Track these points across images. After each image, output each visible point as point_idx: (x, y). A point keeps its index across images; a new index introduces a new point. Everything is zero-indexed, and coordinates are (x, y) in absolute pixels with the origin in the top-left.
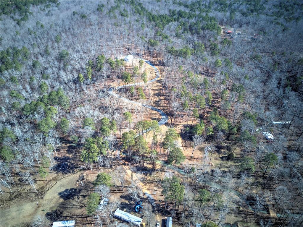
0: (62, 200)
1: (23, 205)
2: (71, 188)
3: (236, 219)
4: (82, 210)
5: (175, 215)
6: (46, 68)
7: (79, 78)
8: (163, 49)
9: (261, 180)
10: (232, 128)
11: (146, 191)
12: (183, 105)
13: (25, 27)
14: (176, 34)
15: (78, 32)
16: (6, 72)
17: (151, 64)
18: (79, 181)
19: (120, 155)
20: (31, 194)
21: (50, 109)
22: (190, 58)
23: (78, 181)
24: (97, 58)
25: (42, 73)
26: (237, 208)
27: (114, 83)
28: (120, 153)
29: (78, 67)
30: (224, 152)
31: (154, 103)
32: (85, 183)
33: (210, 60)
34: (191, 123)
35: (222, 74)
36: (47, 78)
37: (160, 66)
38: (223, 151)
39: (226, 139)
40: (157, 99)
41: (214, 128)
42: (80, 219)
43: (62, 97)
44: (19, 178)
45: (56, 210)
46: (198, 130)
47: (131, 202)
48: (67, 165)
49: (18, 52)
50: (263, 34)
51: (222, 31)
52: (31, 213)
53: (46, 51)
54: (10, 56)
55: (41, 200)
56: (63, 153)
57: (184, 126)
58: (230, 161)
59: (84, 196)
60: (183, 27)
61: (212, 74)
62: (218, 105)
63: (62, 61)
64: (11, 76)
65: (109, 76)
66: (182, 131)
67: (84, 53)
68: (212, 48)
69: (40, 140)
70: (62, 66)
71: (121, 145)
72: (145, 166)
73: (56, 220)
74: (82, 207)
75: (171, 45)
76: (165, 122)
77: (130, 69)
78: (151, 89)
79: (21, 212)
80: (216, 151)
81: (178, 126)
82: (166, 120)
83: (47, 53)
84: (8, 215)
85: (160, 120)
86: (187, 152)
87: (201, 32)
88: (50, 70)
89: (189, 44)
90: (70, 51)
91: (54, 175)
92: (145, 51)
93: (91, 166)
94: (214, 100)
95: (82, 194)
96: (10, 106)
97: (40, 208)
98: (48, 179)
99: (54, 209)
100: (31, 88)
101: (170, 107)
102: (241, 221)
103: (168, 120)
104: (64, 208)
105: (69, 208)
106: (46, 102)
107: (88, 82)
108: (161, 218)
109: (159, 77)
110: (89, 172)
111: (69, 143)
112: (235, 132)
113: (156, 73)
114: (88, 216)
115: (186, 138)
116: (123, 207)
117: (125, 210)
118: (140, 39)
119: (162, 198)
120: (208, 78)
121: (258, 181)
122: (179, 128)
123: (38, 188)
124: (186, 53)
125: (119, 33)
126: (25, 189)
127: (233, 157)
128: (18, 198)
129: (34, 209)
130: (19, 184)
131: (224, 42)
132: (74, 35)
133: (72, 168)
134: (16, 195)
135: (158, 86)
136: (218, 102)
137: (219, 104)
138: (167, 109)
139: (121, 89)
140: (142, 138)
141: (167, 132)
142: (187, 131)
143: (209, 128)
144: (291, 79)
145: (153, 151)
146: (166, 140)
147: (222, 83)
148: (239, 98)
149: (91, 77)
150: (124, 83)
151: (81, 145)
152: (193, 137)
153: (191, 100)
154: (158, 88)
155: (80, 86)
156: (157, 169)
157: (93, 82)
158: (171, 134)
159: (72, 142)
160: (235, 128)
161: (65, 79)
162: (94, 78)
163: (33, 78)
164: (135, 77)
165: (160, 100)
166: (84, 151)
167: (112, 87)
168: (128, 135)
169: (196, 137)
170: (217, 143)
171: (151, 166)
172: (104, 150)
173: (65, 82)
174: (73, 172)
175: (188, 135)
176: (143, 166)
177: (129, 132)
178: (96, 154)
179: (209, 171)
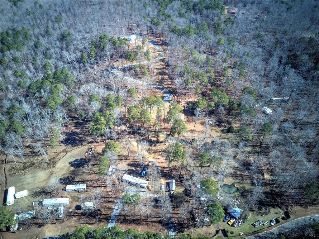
0: (72, 168)
1: (36, 173)
2: (81, 158)
3: (233, 181)
4: (92, 176)
5: (178, 179)
6: (48, 49)
7: (82, 57)
8: (166, 29)
9: (258, 149)
10: (233, 104)
11: (150, 158)
12: (186, 82)
13: (22, 8)
14: (179, 14)
15: (79, 12)
16: (8, 52)
17: (154, 44)
19: (125, 129)
20: (43, 163)
21: (56, 87)
22: (193, 36)
23: (87, 152)
24: (99, 38)
25: (45, 54)
26: (235, 172)
27: (118, 62)
28: (126, 128)
29: (81, 47)
30: (225, 125)
31: (157, 81)
32: (93, 154)
33: (212, 38)
34: (194, 100)
35: (224, 52)
36: (50, 58)
37: (163, 46)
38: (223, 124)
39: (227, 114)
40: (160, 77)
41: (215, 104)
42: (90, 183)
43: (67, 75)
44: (30, 150)
45: (68, 176)
46: (200, 104)
47: (138, 169)
48: (75, 139)
49: (18, 33)
50: (266, 13)
51: (226, 11)
52: (45, 179)
53: (46, 32)
54: (10, 37)
55: (53, 169)
56: (70, 128)
57: (187, 103)
58: (230, 133)
59: (94, 165)
60: (186, 7)
61: (214, 53)
62: (220, 83)
63: (64, 42)
64: (14, 57)
65: (113, 56)
66: (184, 108)
67: (86, 33)
68: (215, 27)
69: (49, 115)
70: (64, 46)
71: (126, 121)
72: (150, 138)
73: (69, 184)
74: (92, 173)
75: (174, 24)
76: (168, 100)
77: (133, 49)
78: (155, 68)
79: (35, 179)
80: (217, 124)
81: (182, 103)
82: (170, 98)
83: (48, 34)
84: (24, 181)
85: (164, 98)
86: (191, 126)
87: (205, 12)
88: (52, 51)
89: (193, 24)
90: (72, 31)
91: (63, 147)
92: (147, 31)
93: (99, 139)
94: (216, 78)
95: (91, 163)
96: (16, 85)
97: (53, 175)
98: (59, 151)
99: (66, 176)
100: (34, 68)
101: (173, 85)
102: (238, 183)
103: (171, 97)
104: (75, 174)
105: (80, 174)
106: (51, 80)
107: (92, 61)
108: (165, 181)
109: (162, 56)
110: (97, 145)
111: (76, 120)
112: (235, 107)
113: (159, 53)
114: (98, 181)
115: (188, 114)
116: (130, 173)
117: (132, 175)
118: (143, 18)
119: (166, 165)
120: (210, 57)
121: (255, 150)
122: (182, 105)
123: (50, 158)
124: (189, 31)
125: (121, 12)
127: (233, 129)
128: (31, 167)
129: (47, 176)
130: (31, 156)
131: (227, 21)
132: (75, 15)
133: (80, 141)
134: (30, 165)
135: (161, 65)
136: (220, 80)
138: (170, 87)
139: (124, 68)
140: (147, 112)
141: (170, 106)
142: (190, 108)
143: (210, 103)
144: (293, 57)
145: (157, 124)
146: (170, 113)
147: (224, 61)
148: (240, 75)
149: (94, 57)
150: (127, 62)
151: (87, 121)
152: (195, 111)
153: (193, 77)
154: (161, 67)
155: (84, 65)
156: (161, 141)
157: (97, 61)
158: (174, 108)
159: (78, 119)
160: (236, 104)
161: (69, 59)
162: (98, 58)
163: (36, 58)
164: (138, 57)
165: (164, 78)
166: (92, 123)
167: (115, 66)
168: (134, 108)
169: (198, 110)
170: (218, 118)
171: (155, 139)
172: (111, 122)
173: (68, 62)
174: (82, 144)
175: (190, 110)
176: (148, 139)
177: (134, 106)
178: (103, 126)
179: (210, 142)
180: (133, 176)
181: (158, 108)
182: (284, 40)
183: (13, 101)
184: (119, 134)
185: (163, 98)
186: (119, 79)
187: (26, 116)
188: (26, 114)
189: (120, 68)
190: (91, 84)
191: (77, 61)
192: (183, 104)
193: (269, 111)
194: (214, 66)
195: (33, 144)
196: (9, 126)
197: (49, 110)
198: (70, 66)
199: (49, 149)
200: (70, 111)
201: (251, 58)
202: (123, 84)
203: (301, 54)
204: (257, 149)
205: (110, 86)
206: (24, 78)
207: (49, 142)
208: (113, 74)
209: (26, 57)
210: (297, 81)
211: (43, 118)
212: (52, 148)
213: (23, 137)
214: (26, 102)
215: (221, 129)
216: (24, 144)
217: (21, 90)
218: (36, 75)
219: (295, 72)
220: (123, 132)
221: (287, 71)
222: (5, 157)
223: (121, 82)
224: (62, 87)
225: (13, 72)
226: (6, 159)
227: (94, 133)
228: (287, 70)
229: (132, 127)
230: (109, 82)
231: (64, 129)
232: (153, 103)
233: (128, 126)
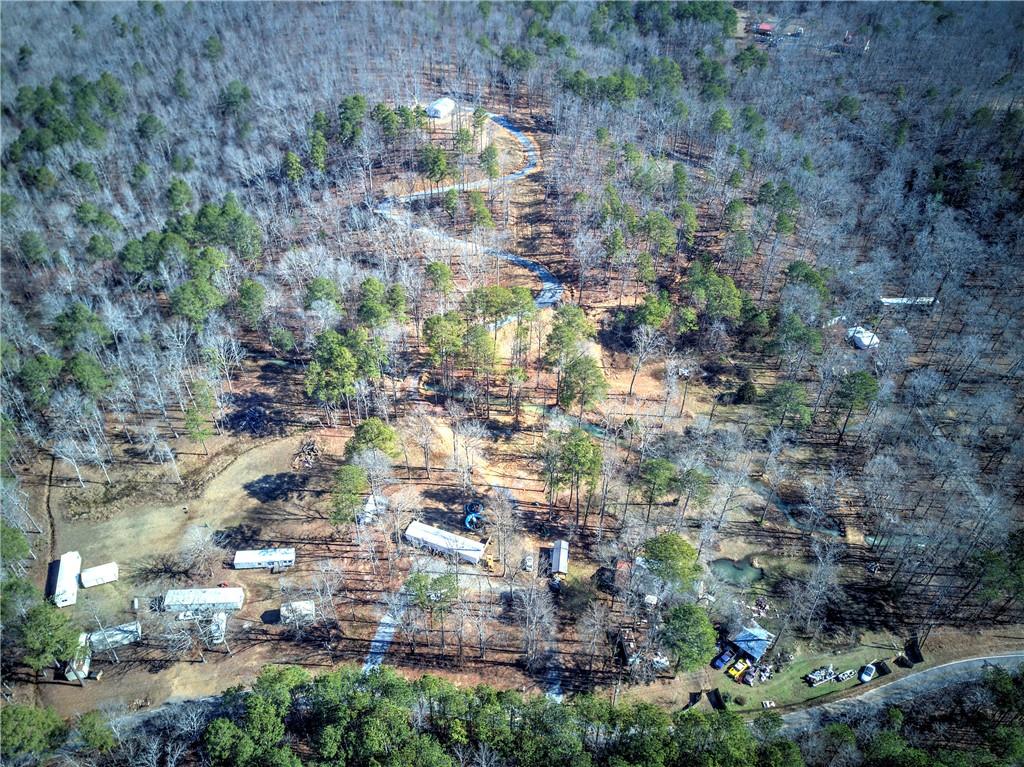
0: (254, 502)
1: (144, 515)
2: (279, 472)
3: (749, 549)
4: (314, 525)
5: (576, 538)
6: (181, 141)
7: (286, 165)
8: (549, 80)
9: (830, 454)
10: (757, 315)
11: (491, 477)
12: (610, 246)
13: (100, 14)
14: (590, 33)
15: (278, 26)
16: (58, 149)
17: (510, 128)
18: (300, 456)
19: (417, 389)
20: (163, 486)
21: (203, 255)
22: (634, 103)
23: (298, 454)
24: (340, 107)
25: (170, 157)
26: (755, 523)
27: (396, 183)
28: (419, 384)
29: (281, 133)
30: (728, 381)
31: (519, 243)
32: (317, 459)
33: (695, 111)
34: (632, 302)
35: (730, 152)
36: (186, 170)
37: (539, 132)
38: (723, 378)
39: (736, 347)
40: (529, 231)
41: (700, 316)
42: (308, 547)
43: (240, 220)
44: (126, 446)
45: (240, 526)
46: (651, 314)
47: (453, 507)
48: (262, 415)
49: (88, 91)
50: (870, 32)
51: (741, 26)
52: (169, 532)
53: (174, 88)
54: (62, 104)
55: (195, 503)
56: (247, 383)
57: (612, 311)
58: (743, 405)
59: (319, 494)
60: (614, 12)
61: (700, 157)
62: (715, 249)
63: (231, 121)
64: (74, 163)
65: (380, 163)
66: (602, 326)
67: (300, 90)
68: (706, 76)
69: (182, 341)
70: (231, 131)
71: (419, 363)
72: (492, 417)
73: (243, 549)
74: (314, 518)
75: (574, 67)
76: (551, 300)
77: (444, 141)
78: (511, 202)
79: (141, 531)
80: (704, 378)
81: (594, 312)
83: (181, 93)
84: (106, 538)
85: (538, 294)
86: (620, 382)
87: (674, 27)
88: (193, 146)
89: (634, 64)
90: (255, 85)
91: (225, 439)
92: (490, 86)
93: (336, 415)
94: (704, 234)
95: (311, 487)
96: (81, 249)
97: (194, 521)
98: (212, 451)
99: (236, 524)
100: (137, 197)
101: (567, 254)
102: (763, 554)
103: (562, 293)
104: (261, 520)
105: (277, 520)
106: (189, 236)
107: (315, 177)
108: (538, 545)
109: (535, 165)
110: (328, 433)
111: (264, 358)
112: (763, 327)
113: (526, 154)
114: (333, 541)
115: (614, 346)
116: (430, 517)
117: (436, 525)
118: (477, 46)
119: (541, 498)
120: (687, 168)
121: (821, 456)
122: (594, 316)
123: (185, 471)
124: (620, 88)
125: (407, 27)
126: (146, 475)
127: (754, 393)
128: (127, 496)
129: (177, 524)
130: (127, 462)
131: (742, 56)
132: (264, 37)
133: (278, 423)
134: (123, 490)
135: (532, 191)
136: (716, 242)
137: (719, 248)
138: (559, 262)
139: (416, 201)
140: (485, 333)
141: (555, 317)
142: (620, 325)
143: (683, 310)
144: (950, 173)
145: (515, 371)
146: (555, 339)
147: (732, 180)
148: (779, 225)
149: (323, 165)
150: (426, 181)
151: (299, 362)
152: (635, 333)
153: (632, 229)
154: (531, 199)
155: (291, 190)
156: (526, 425)
157: (331, 179)
158: (569, 324)
159: (272, 355)
160: (764, 315)
161: (244, 172)
162: (334, 167)
163: (143, 167)
164: (460, 167)
165: (539, 234)
166: (316, 367)
167: (389, 195)
168: (443, 322)
169: (645, 333)
170: (708, 358)
171: (508, 419)
172: (372, 364)
173: (243, 183)
174: (282, 432)
175: (620, 334)
176: (488, 418)
177: (446, 315)
178: (349, 376)
179: (681, 432)
180: (439, 527)
181: (520, 324)
182: (925, 118)
183: (75, 297)
184: (397, 402)
185: (535, 294)
186: (401, 235)
187: (114, 343)
188: (113, 339)
189: (403, 200)
190: (311, 250)
191: (271, 179)
192: (599, 313)
193: (867, 338)
194: (697, 195)
195: (136, 429)
196: (64, 370)
197: (185, 325)
198: (248, 195)
199: (184, 445)
200: (247, 330)
201: (817, 172)
202: (411, 249)
203: (977, 162)
204: (828, 454)
205: (372, 256)
206: (107, 228)
207: (181, 424)
208: (382, 218)
209: (111, 166)
210: (960, 245)
211: (163, 348)
212: (193, 439)
213: (103, 407)
214: (114, 299)
215: (717, 391)
216: (107, 428)
217: (99, 265)
218: (143, 219)
219: (956, 219)
220: (409, 397)
221: (930, 214)
222: (50, 466)
223: (407, 242)
224: (222, 258)
225: (74, 211)
226: (51, 473)
227: (322, 396)
228: (930, 211)
229: (438, 382)
230: (369, 245)
231: (229, 386)
232: (503, 310)
233: (424, 378)
